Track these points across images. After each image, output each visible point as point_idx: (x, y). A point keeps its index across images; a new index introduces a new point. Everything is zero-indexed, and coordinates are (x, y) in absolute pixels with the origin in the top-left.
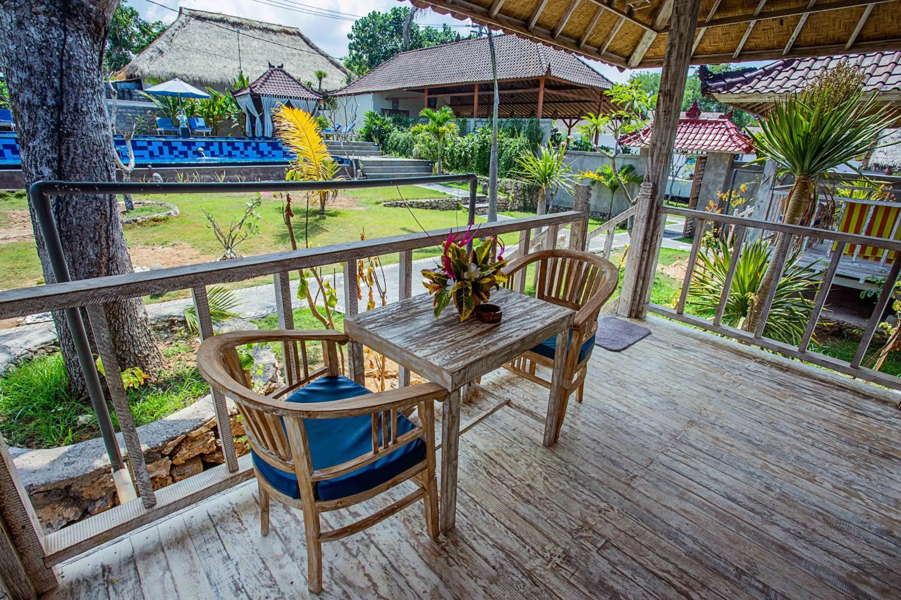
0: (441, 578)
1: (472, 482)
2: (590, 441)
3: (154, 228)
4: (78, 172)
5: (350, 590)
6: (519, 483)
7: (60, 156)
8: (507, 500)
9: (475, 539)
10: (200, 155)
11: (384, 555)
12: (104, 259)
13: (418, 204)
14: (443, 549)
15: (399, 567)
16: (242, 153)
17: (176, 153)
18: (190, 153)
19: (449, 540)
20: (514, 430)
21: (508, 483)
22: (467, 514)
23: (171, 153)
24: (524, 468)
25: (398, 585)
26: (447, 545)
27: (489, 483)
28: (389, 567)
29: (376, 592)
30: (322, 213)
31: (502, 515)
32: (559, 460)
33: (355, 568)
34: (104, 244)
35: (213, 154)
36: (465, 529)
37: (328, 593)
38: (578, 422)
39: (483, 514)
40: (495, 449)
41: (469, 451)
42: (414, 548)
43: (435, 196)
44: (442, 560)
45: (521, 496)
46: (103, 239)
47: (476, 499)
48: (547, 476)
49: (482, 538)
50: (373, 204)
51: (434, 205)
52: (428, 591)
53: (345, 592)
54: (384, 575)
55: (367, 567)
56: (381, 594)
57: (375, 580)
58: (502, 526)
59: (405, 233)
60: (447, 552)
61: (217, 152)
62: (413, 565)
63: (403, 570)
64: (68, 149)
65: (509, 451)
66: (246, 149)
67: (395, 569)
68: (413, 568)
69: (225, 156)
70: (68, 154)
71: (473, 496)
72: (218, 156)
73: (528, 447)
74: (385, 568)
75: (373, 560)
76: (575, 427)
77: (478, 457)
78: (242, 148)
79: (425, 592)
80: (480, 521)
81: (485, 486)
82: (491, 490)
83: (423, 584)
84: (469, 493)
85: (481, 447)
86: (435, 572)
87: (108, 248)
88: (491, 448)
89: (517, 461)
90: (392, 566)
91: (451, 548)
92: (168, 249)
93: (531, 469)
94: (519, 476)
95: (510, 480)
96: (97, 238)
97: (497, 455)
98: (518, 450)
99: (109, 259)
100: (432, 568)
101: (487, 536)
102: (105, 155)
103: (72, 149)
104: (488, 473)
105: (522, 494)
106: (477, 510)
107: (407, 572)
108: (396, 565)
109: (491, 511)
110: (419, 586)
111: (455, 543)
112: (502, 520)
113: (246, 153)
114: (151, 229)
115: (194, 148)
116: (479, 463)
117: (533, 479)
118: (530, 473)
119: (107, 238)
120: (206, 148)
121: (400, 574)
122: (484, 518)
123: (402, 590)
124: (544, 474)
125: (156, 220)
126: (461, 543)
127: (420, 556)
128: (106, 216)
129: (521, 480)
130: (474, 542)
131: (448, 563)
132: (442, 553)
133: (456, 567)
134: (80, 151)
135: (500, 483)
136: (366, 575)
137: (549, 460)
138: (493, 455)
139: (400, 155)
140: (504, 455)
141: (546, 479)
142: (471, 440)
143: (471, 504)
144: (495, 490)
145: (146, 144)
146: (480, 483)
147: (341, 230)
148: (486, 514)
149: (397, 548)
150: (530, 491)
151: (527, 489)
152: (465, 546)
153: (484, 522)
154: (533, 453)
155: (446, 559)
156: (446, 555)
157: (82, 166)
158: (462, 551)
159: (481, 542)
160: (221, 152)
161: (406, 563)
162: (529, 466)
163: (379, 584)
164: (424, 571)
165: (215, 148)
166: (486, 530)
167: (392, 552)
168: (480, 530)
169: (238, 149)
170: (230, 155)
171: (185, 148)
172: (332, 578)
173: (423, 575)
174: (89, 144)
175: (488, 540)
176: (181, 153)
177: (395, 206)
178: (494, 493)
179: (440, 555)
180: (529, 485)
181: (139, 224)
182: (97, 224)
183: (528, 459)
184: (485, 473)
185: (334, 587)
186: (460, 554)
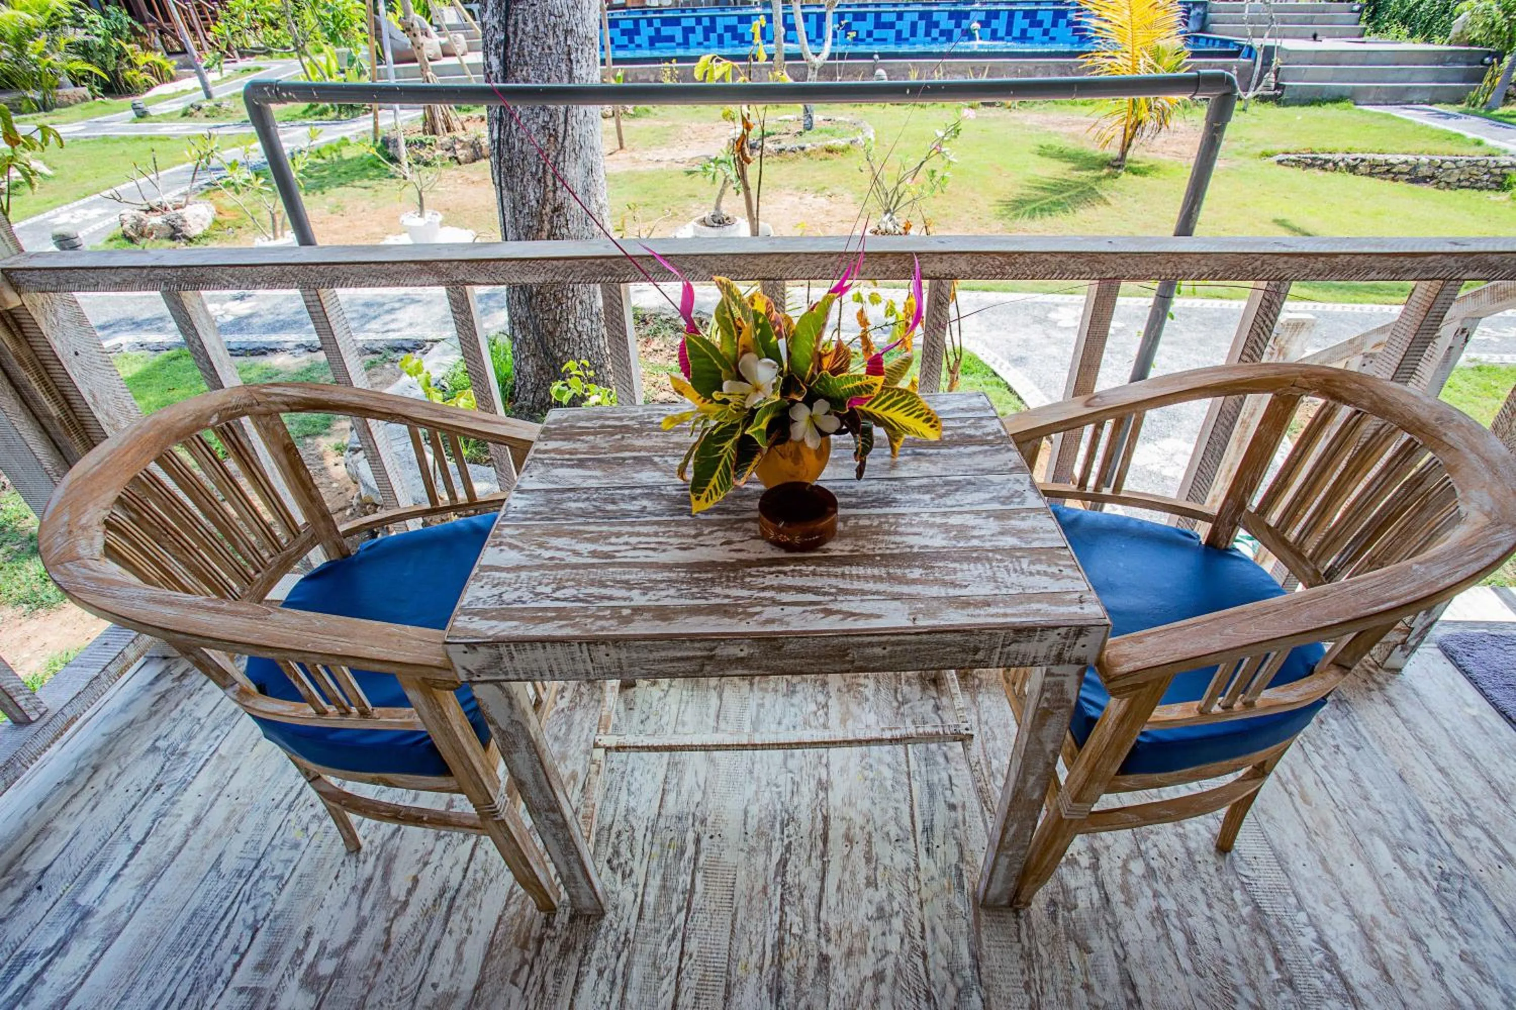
0: (477, 988)
1: (730, 857)
2: (1114, 977)
3: (824, 163)
4: (526, 64)
5: (377, 882)
6: (812, 935)
7: (507, 38)
8: (744, 951)
9: (600, 973)
10: (972, 37)
11: (466, 870)
12: (548, 209)
13: (1373, 166)
14: (540, 941)
15: (459, 908)
16: (1046, 33)
17: (935, 33)
18: (957, 32)
19: (566, 934)
20: (952, 807)
21: (794, 918)
22: (648, 913)
23: (928, 34)
24: (866, 909)
25: (423, 937)
26: (552, 940)
27: (759, 886)
28: (448, 896)
29: (392, 920)
30: (1117, 165)
31: (696, 976)
32: (967, 959)
33: (419, 855)
34: (550, 183)
35: (994, 36)
36: (612, 937)
37: (358, 861)
38: (1146, 904)
39: (673, 937)
40: (859, 821)
41: (804, 789)
42: (509, 898)
43: (1446, 147)
44: (516, 957)
45: (781, 968)
46: (549, 177)
47: (697, 897)
48: (890, 973)
49: (613, 983)
50: (1254, 156)
51: (1424, 171)
52: (440, 990)
53: (370, 880)
54: (430, 903)
55: (429, 869)
56: (394, 929)
57: (413, 900)
58: (671, 996)
59: (1281, 233)
60: (538, 953)
61: (1001, 33)
62: (475, 924)
63: (457, 917)
64: (516, 23)
65: (881, 849)
66: (1055, 24)
67: (450, 908)
68: (469, 931)
69: (1015, 39)
70: (515, 33)
71: (699, 887)
72: (1002, 39)
73: (934, 871)
74: (443, 892)
75: (448, 862)
76: (1121, 910)
77: (804, 816)
78: (1047, 24)
79: (435, 986)
80: (649, 948)
81: (741, 886)
82: (743, 902)
83: (447, 971)
84: (699, 876)
85: (836, 798)
86: (483, 968)
87: (554, 192)
88: (852, 813)
89: (871, 883)
90: (453, 899)
91: (551, 950)
92: (822, 201)
93: (876, 929)
94: (833, 921)
95: (804, 915)
96: (540, 174)
97: (849, 839)
98: (901, 860)
99: (555, 210)
100: (488, 956)
101: (625, 988)
102: (568, 32)
103: (521, 25)
104: (783, 863)
105: (789, 966)
106: (672, 921)
107: (455, 928)
108: (458, 902)
109: (692, 946)
110: (440, 970)
111: (566, 949)
112: (684, 985)
113: (1053, 32)
114: (818, 165)
115: (965, 23)
116: (791, 829)
117: (850, 953)
118: (864, 933)
119: (555, 175)
120: (985, 24)
121: (446, 921)
122: (663, 949)
123: (418, 951)
124: (889, 962)
125: (830, 151)
126: (574, 959)
127: (500, 918)
128: (556, 139)
129: (824, 933)
130: (593, 973)
131: (516, 973)
132: (532, 946)
133: (516, 993)
134: (531, 25)
135: (777, 902)
136: (416, 880)
137: (944, 939)
138: (837, 831)
139: (1411, 35)
140: (859, 851)
141: (879, 977)
142: (834, 769)
143: (677, 899)
144: (749, 909)
145: (893, 18)
146: (742, 874)
147: (1137, 206)
148: (676, 944)
149: (492, 874)
150: (810, 974)
151: (813, 963)
152: (573, 969)
153: (654, 955)
154: (925, 893)
155: (524, 962)
156: (529, 956)
157: (531, 53)
158: (556, 974)
159: (603, 987)
160: (1009, 32)
161: (472, 913)
162: (881, 914)
163: (410, 910)
164: (474, 953)
165: (1000, 25)
166: (636, 974)
167: (481, 874)
168: (628, 965)
169: (1040, 24)
170: (1023, 37)
171: (951, 24)
172: (383, 845)
173: (466, 956)
174: (543, 15)
175: (616, 997)
176: (942, 33)
177: (1308, 166)
178: (741, 915)
179: (524, 947)
180: (825, 959)
181: (807, 155)
182: (541, 152)
183: (900, 898)
184: (776, 858)
185: (372, 860)
186: (549, 977)
